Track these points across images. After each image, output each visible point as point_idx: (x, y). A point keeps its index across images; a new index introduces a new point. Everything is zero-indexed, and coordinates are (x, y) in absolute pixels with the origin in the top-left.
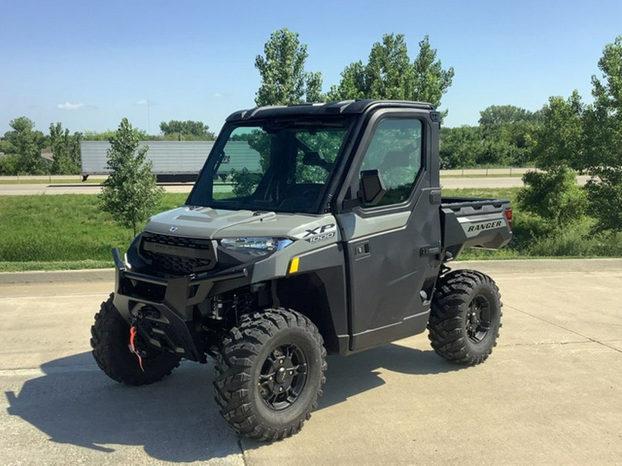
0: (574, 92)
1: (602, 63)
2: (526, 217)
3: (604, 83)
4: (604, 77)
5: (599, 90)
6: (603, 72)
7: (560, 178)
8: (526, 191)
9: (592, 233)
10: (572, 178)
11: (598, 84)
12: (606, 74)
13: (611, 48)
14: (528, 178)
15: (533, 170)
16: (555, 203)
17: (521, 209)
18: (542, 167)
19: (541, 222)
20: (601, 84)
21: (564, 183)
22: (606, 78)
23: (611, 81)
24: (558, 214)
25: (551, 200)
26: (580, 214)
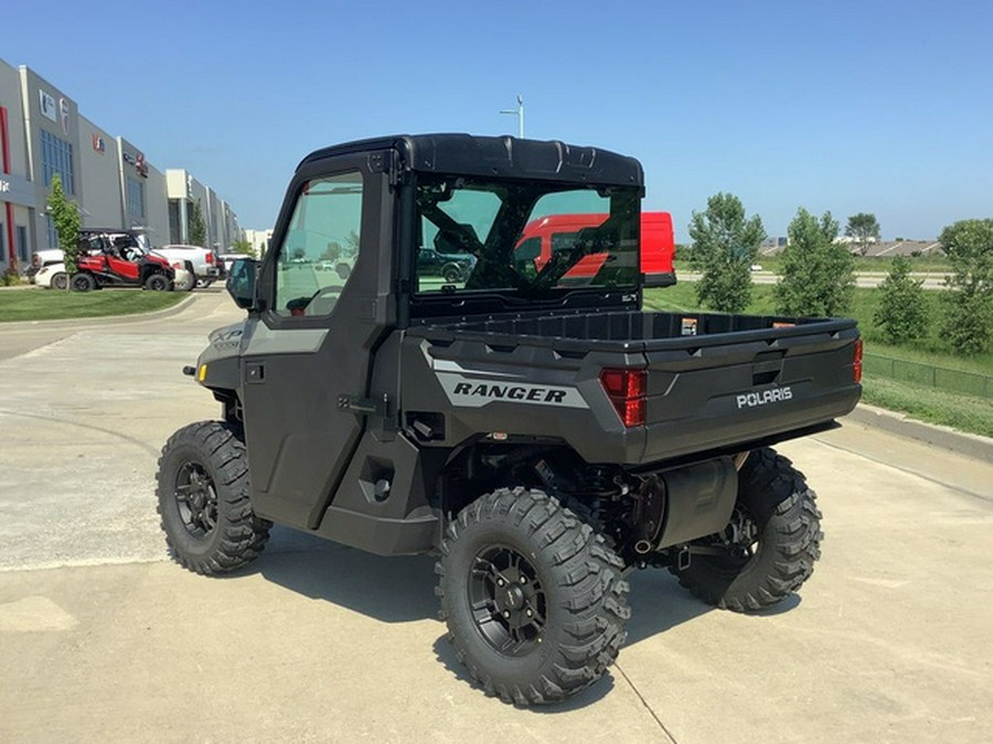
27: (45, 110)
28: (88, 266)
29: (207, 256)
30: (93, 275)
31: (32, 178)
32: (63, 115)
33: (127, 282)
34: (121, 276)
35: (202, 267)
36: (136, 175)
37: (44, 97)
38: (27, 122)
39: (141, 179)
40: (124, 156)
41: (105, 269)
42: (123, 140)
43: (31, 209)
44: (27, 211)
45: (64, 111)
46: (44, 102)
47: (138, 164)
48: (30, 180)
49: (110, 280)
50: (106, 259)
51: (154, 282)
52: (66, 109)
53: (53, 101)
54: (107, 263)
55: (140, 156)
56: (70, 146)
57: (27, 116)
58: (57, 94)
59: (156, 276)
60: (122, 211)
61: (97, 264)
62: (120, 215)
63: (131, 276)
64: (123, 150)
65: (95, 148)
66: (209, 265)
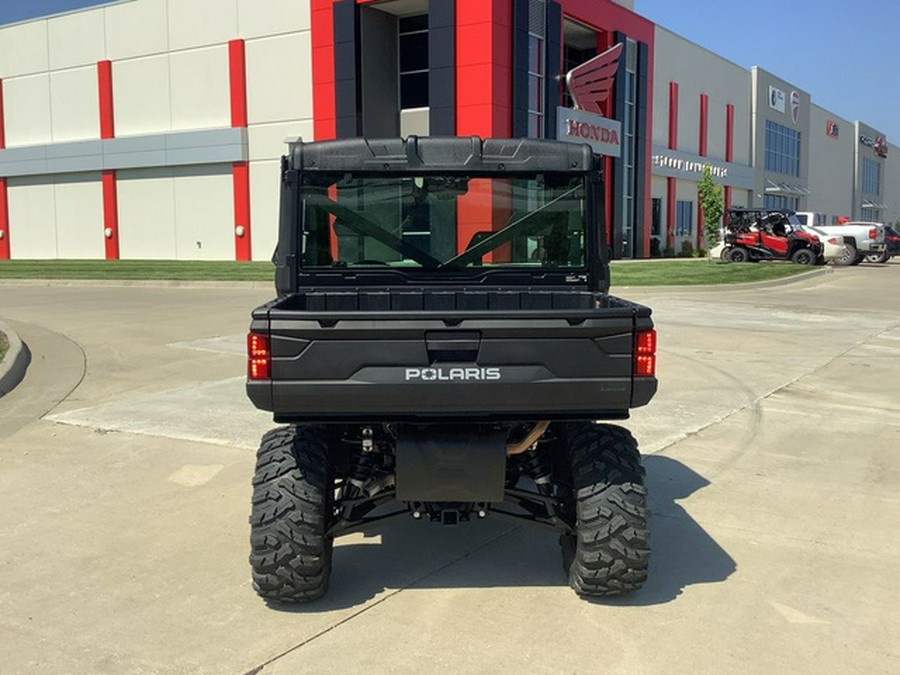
27: (774, 104)
28: (744, 241)
29: (871, 232)
30: (747, 249)
31: (754, 164)
32: (793, 106)
33: (777, 256)
34: (771, 250)
35: (864, 243)
36: (873, 156)
37: (774, 92)
38: (754, 115)
39: (879, 159)
40: (860, 138)
41: (758, 244)
42: (860, 124)
43: (750, 191)
44: (747, 193)
45: (794, 102)
46: (773, 96)
47: (877, 145)
48: (751, 165)
49: (761, 254)
50: (760, 234)
51: (800, 257)
52: (797, 100)
53: (783, 95)
54: (760, 239)
55: (881, 138)
56: (799, 133)
57: (754, 111)
58: (786, 87)
59: (803, 251)
60: (854, 190)
61: (752, 240)
62: (851, 193)
63: (781, 251)
64: (860, 132)
65: (828, 133)
66: (872, 241)
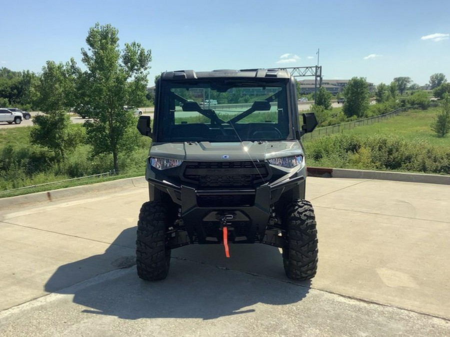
0: (71, 59)
1: (88, 41)
2: (38, 149)
3: (90, 54)
4: (89, 49)
5: (86, 59)
6: (89, 46)
7: (62, 120)
8: (36, 129)
9: (93, 156)
10: (68, 118)
11: (85, 54)
12: (91, 48)
13: (93, 30)
14: (38, 120)
15: (41, 113)
16: (60, 137)
17: (32, 143)
18: (46, 111)
19: (48, 151)
20: (88, 54)
21: (65, 123)
22: (91, 51)
23: (95, 53)
24: (63, 144)
25: (57, 135)
26: (76, 144)
